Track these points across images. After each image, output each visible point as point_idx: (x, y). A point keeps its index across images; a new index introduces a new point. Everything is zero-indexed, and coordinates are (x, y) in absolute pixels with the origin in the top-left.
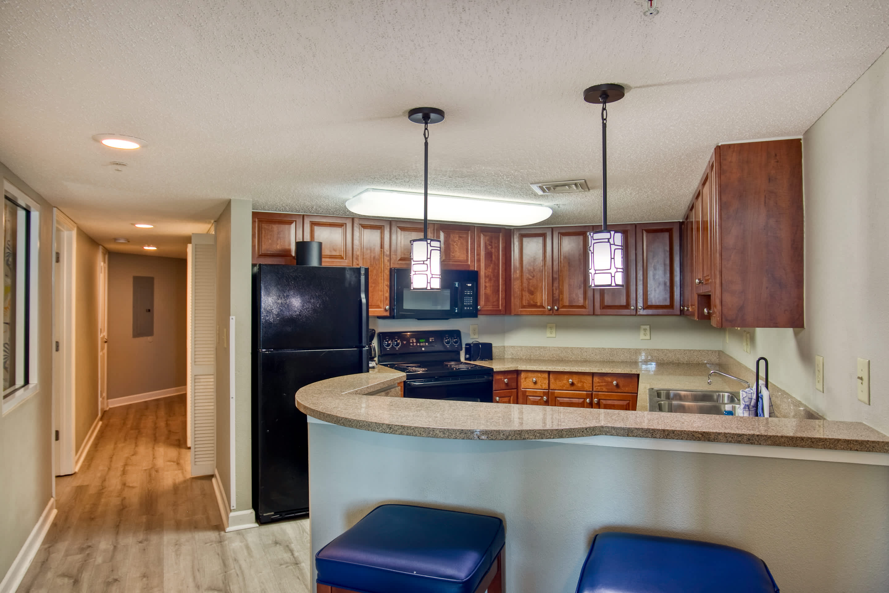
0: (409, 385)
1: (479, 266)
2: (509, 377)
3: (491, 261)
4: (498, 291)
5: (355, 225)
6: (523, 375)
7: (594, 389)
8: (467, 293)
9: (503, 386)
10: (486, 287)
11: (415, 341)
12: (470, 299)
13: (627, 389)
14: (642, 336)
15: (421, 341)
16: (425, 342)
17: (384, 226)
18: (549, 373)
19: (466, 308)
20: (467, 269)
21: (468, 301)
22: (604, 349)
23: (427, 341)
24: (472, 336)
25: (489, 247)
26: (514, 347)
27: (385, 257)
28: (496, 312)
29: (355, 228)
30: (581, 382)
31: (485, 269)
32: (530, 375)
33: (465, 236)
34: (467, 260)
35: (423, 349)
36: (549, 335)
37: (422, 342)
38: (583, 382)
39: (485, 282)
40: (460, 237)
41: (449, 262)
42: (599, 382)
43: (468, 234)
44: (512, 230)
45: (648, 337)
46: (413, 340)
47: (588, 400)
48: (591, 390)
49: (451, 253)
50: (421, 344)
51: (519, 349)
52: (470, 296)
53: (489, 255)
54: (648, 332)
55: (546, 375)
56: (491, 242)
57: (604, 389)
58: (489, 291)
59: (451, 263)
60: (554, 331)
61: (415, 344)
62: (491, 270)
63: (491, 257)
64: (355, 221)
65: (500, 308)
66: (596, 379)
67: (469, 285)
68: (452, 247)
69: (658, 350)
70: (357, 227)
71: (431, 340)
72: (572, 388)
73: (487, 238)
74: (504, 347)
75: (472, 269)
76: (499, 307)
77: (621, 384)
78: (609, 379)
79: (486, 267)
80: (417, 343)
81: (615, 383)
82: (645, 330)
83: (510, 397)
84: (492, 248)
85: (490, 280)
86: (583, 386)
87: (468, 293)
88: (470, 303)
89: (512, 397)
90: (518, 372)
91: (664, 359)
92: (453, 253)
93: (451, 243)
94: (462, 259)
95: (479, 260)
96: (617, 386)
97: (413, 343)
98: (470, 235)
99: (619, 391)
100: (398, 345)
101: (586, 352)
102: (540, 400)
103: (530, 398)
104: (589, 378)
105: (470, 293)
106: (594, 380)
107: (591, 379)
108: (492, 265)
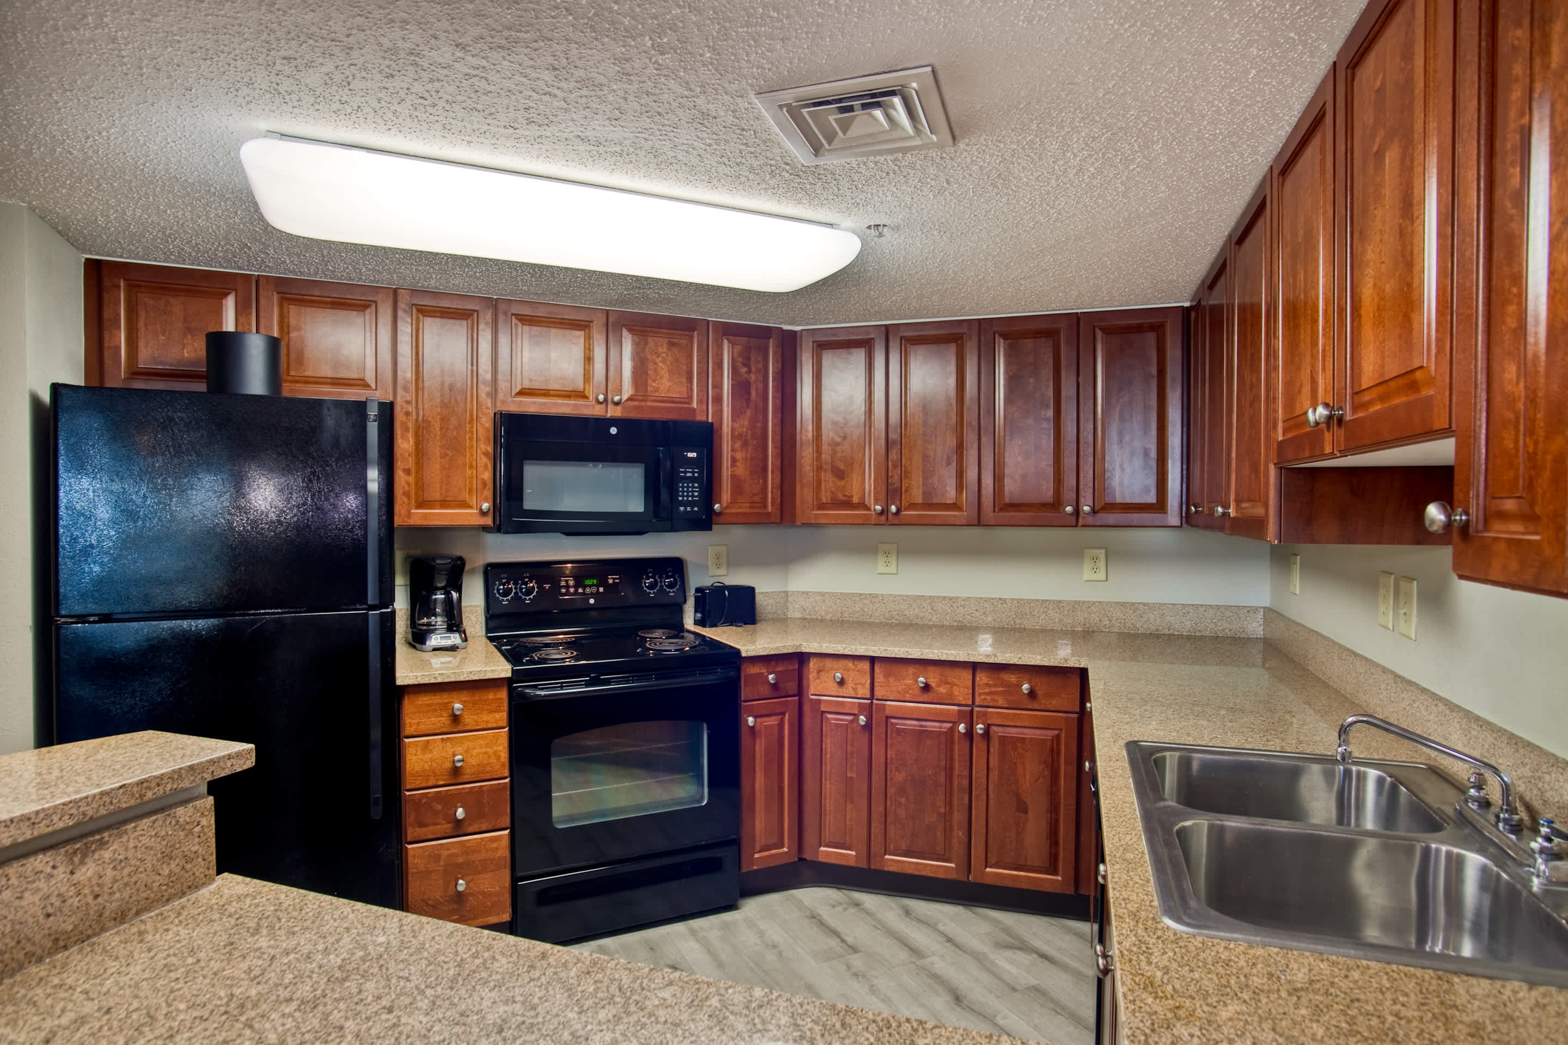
0: (523, 696)
1: (719, 413)
2: (780, 669)
3: (748, 401)
4: (765, 469)
5: (402, 305)
6: (813, 664)
7: (978, 700)
8: (685, 472)
9: (765, 691)
10: (734, 461)
11: (571, 583)
12: (693, 487)
13: (1054, 703)
14: (1087, 574)
15: (588, 582)
16: (598, 586)
17: (477, 311)
18: (873, 660)
19: (682, 509)
20: (690, 418)
21: (689, 493)
22: (1003, 601)
23: (603, 582)
24: (713, 571)
25: (744, 370)
26: (807, 593)
27: (481, 386)
28: (757, 519)
29: (400, 313)
30: (947, 683)
31: (733, 420)
32: (829, 663)
33: (684, 342)
34: (691, 397)
35: (592, 601)
36: (881, 568)
37: (590, 586)
38: (953, 685)
39: (733, 450)
40: (671, 344)
41: (646, 401)
42: (987, 685)
43: (692, 338)
44: (799, 334)
45: (1101, 575)
46: (567, 581)
47: (962, 728)
48: (970, 702)
49: (650, 381)
50: (588, 590)
51: (818, 598)
52: (693, 480)
53: (741, 389)
54: (1102, 564)
55: (866, 666)
56: (749, 359)
57: (1001, 702)
58: (741, 470)
59: (649, 404)
60: (893, 560)
61: (572, 590)
62: (746, 423)
63: (749, 393)
64: (400, 297)
65: (770, 510)
66: (982, 678)
67: (692, 455)
68: (651, 366)
69: (1123, 604)
70: (405, 311)
71: (611, 581)
72: (926, 697)
73: (738, 348)
74: (786, 593)
75: (700, 417)
76: (765, 507)
77: (1040, 693)
78: (1012, 678)
79: (735, 415)
80: (576, 587)
81: (1025, 687)
82: (1095, 559)
83: (783, 714)
84: (749, 372)
85: (745, 444)
86: (951, 694)
87: (689, 475)
88: (693, 496)
89: (787, 715)
90: (801, 658)
91: (1139, 625)
92: (654, 381)
93: (649, 357)
94: (677, 395)
95: (718, 399)
96: (1032, 694)
97: (567, 587)
98: (696, 340)
99: (1036, 706)
100: (529, 592)
101: (963, 606)
102: (852, 721)
103: (829, 716)
104: (966, 675)
105: (693, 473)
106: (978, 679)
107: (970, 677)
108: (749, 413)
